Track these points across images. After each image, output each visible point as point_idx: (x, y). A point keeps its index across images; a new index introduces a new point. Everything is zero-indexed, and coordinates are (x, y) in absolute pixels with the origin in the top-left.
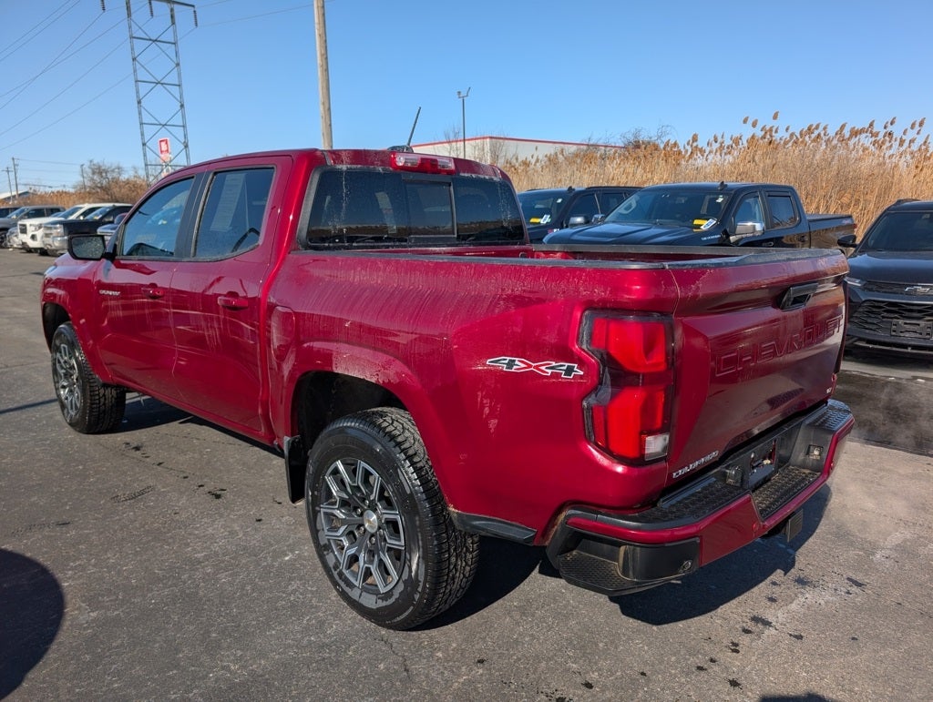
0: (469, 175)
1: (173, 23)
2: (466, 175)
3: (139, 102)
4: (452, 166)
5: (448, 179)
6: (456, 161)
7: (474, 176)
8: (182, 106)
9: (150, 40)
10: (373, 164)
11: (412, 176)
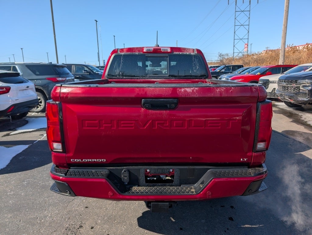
0: (178, 53)
1: (250, 4)
2: (176, 53)
3: (235, 32)
4: (169, 50)
5: (167, 55)
6: (172, 48)
7: (180, 53)
8: (248, 32)
9: (242, 11)
10: (135, 52)
11: (150, 55)
